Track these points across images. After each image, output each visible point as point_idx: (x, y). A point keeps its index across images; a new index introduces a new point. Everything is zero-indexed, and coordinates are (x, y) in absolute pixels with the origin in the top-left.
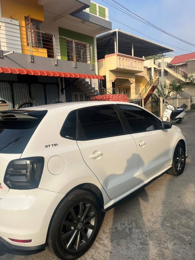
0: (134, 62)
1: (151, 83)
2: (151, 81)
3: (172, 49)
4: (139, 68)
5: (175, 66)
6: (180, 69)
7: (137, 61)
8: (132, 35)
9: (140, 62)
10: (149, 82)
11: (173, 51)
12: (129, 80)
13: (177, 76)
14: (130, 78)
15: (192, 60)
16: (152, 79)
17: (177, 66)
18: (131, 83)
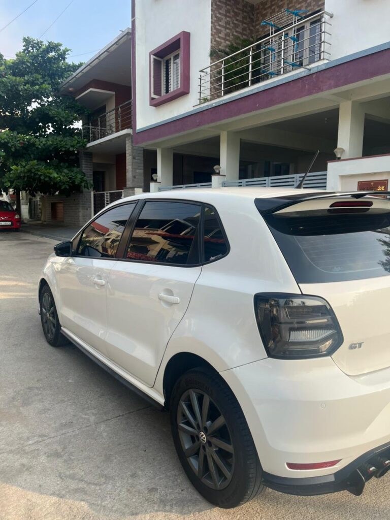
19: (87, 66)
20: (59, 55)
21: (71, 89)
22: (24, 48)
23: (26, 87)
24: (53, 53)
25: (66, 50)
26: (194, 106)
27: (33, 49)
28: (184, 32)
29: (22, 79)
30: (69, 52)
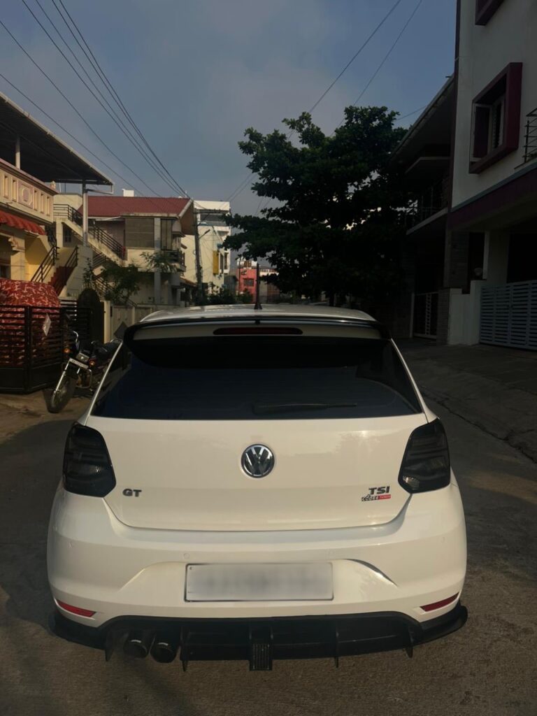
0: (32, 193)
1: (53, 259)
2: (53, 253)
3: (110, 180)
4: (42, 213)
5: (94, 223)
6: (106, 232)
7: (40, 191)
8: (26, 114)
9: (46, 195)
10: (50, 254)
11: (110, 184)
12: (10, 240)
13: (100, 248)
14: (13, 235)
15: (137, 214)
16: (57, 248)
17: (98, 222)
18: (14, 249)
19: (413, 131)
20: (385, 122)
21: (401, 162)
22: (347, 120)
23: (339, 170)
24: (378, 121)
25: (393, 114)
26: (515, 168)
27: (357, 120)
28: (511, 63)
29: (335, 160)
30: (397, 116)
